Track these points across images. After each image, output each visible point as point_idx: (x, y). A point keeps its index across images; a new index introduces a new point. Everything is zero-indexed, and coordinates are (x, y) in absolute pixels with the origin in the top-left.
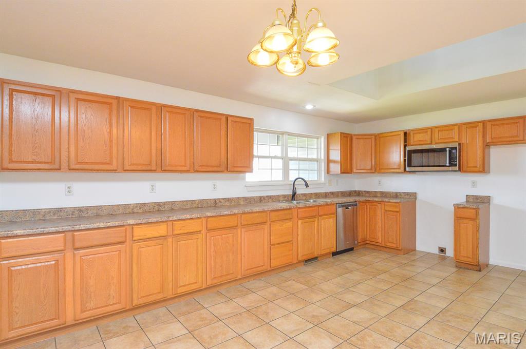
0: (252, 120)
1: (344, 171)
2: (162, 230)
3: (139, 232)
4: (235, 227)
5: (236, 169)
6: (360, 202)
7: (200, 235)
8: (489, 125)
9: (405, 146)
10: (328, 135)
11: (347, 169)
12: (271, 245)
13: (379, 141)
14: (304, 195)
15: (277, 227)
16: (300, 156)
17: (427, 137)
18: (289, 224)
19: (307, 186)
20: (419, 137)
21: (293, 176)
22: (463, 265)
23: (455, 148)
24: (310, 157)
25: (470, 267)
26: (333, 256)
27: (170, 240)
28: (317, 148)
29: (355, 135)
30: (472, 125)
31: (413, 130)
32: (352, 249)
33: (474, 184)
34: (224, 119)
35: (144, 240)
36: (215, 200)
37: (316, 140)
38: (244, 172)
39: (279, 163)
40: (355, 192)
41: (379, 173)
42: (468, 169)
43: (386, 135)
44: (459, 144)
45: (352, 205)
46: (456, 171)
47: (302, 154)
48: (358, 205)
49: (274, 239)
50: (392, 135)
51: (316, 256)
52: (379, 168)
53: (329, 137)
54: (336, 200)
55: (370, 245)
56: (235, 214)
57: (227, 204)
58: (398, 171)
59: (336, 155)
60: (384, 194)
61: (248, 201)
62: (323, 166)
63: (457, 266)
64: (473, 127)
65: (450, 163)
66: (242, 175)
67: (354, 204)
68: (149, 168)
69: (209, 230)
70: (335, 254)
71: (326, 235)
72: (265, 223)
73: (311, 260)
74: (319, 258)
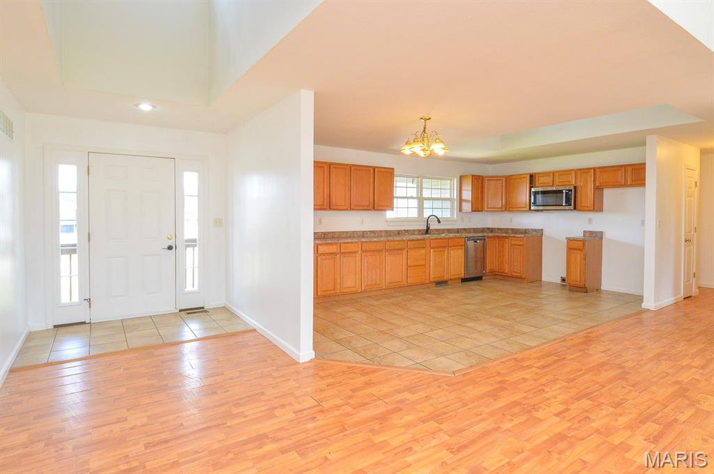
0: (393, 169)
1: (474, 210)
2: (334, 249)
4: (381, 251)
5: (380, 208)
6: (489, 237)
7: (357, 255)
8: (598, 172)
9: (531, 187)
10: (461, 177)
11: (478, 206)
12: (408, 267)
13: (509, 182)
14: (438, 230)
15: (412, 253)
16: (433, 196)
17: (549, 180)
18: (423, 251)
19: (439, 222)
20: (542, 180)
21: (427, 214)
22: (574, 289)
23: (571, 190)
24: (443, 196)
25: (579, 289)
26: (462, 282)
27: (338, 256)
28: (451, 189)
29: (487, 177)
30: (585, 171)
31: (538, 174)
32: (479, 278)
33: (590, 221)
34: (372, 169)
36: (363, 232)
37: (449, 181)
38: (385, 210)
39: (414, 203)
40: (488, 229)
41: (509, 211)
42: (582, 208)
43: (513, 177)
44: (575, 187)
45: (481, 239)
46: (571, 210)
47: (436, 194)
48: (487, 240)
49: (410, 263)
50: (521, 176)
51: (446, 278)
52: (509, 207)
53: (461, 178)
54: (464, 235)
55: (500, 276)
56: (381, 241)
57: (372, 235)
58: (524, 209)
59: (467, 195)
60: (515, 231)
61: (388, 233)
62: (456, 204)
63: (570, 290)
64: (585, 173)
65: (566, 203)
66: (384, 212)
67: (483, 239)
68: (322, 207)
69: (363, 251)
70: (464, 280)
71: (455, 263)
72: (404, 249)
73: (441, 283)
74: (449, 282)
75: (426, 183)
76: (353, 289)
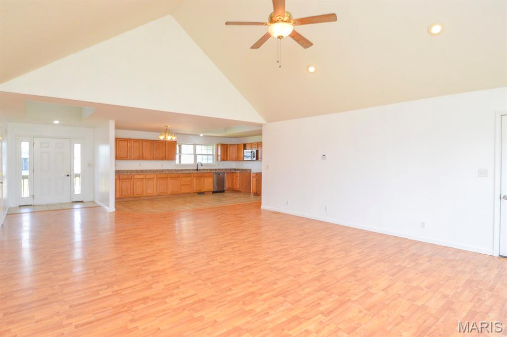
0: (176, 142)
1: (222, 160)
2: (142, 177)
3: (136, 177)
4: (167, 178)
5: (169, 159)
6: (227, 173)
7: (154, 179)
11: (225, 158)
12: (181, 185)
13: (238, 147)
15: (183, 179)
16: (208, 153)
18: (190, 179)
19: (202, 166)
21: (197, 162)
27: (145, 180)
28: (212, 150)
29: (229, 144)
32: (223, 191)
34: (164, 142)
35: (138, 179)
37: (212, 146)
39: (192, 157)
41: (238, 161)
44: (257, 150)
45: (222, 174)
47: (204, 152)
49: (182, 183)
51: (203, 191)
52: (239, 159)
53: (218, 145)
55: (233, 190)
57: (167, 171)
58: (242, 160)
60: (243, 170)
61: (176, 171)
62: (215, 157)
67: (224, 173)
69: (157, 178)
70: (214, 192)
71: (209, 184)
72: (179, 177)
73: (201, 193)
74: (205, 193)
75: (198, 147)
76: (152, 194)
